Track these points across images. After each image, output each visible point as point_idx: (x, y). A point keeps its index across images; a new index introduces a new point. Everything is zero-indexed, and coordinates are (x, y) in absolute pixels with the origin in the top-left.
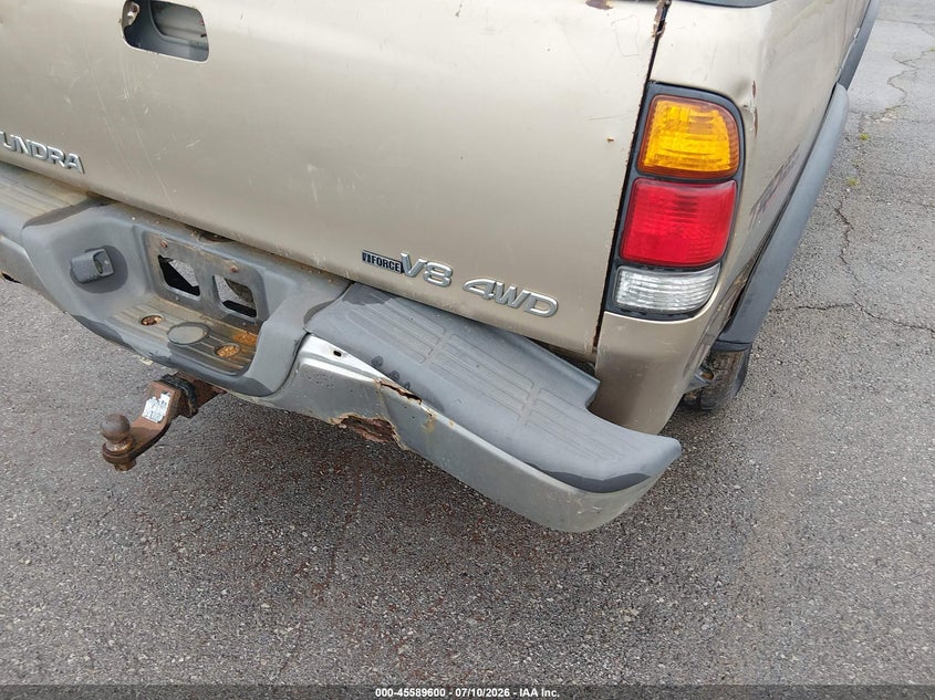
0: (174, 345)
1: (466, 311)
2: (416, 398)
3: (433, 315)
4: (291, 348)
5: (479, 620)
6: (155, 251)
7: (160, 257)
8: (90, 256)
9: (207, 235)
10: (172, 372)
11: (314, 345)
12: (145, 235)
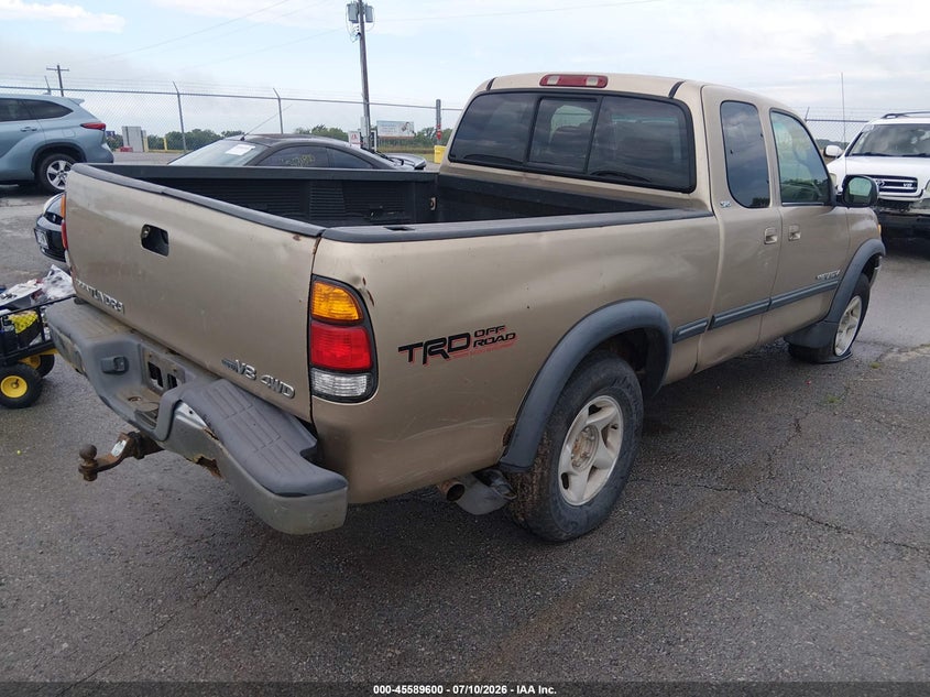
0: (138, 413)
1: (263, 396)
2: (216, 438)
3: (247, 396)
4: (170, 407)
5: (287, 635)
6: (147, 359)
7: (149, 364)
8: (112, 358)
9: (172, 352)
10: (136, 431)
11: (184, 408)
12: (144, 349)
